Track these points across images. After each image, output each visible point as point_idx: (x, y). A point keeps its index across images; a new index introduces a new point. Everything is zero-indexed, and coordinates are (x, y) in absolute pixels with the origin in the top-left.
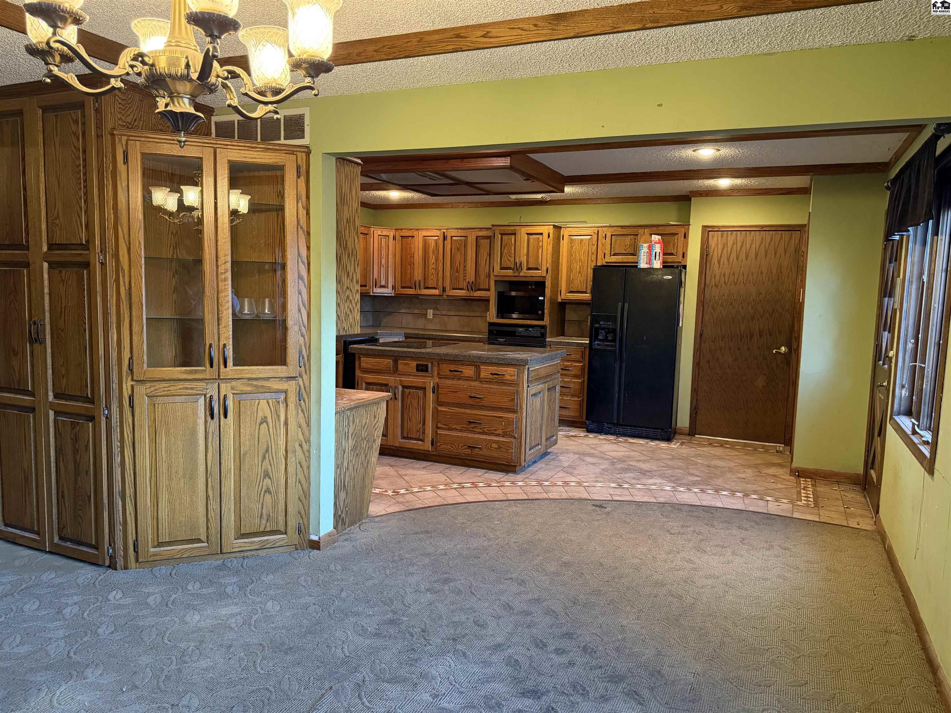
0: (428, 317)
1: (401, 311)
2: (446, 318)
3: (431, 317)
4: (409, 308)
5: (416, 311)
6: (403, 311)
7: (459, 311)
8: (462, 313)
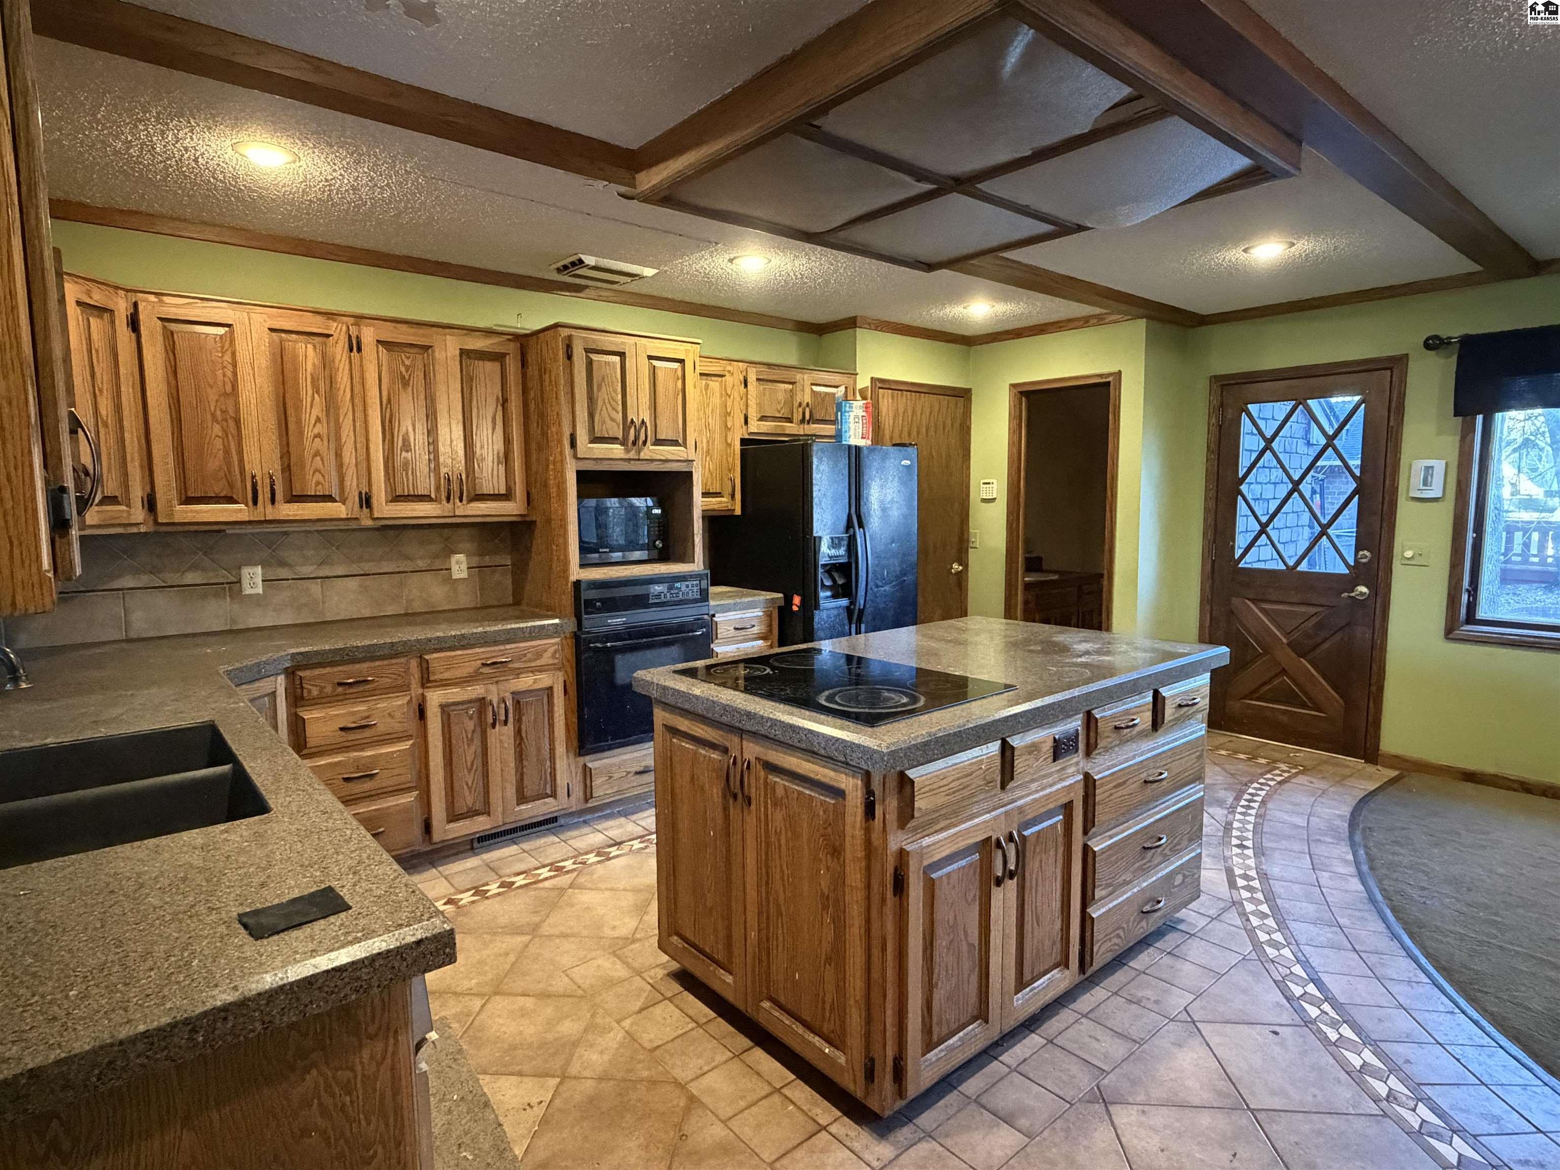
0: (248, 591)
1: (116, 584)
2: (315, 588)
3: (260, 590)
4: (155, 571)
5: (191, 578)
6: (128, 582)
7: (361, 559)
8: (368, 567)
